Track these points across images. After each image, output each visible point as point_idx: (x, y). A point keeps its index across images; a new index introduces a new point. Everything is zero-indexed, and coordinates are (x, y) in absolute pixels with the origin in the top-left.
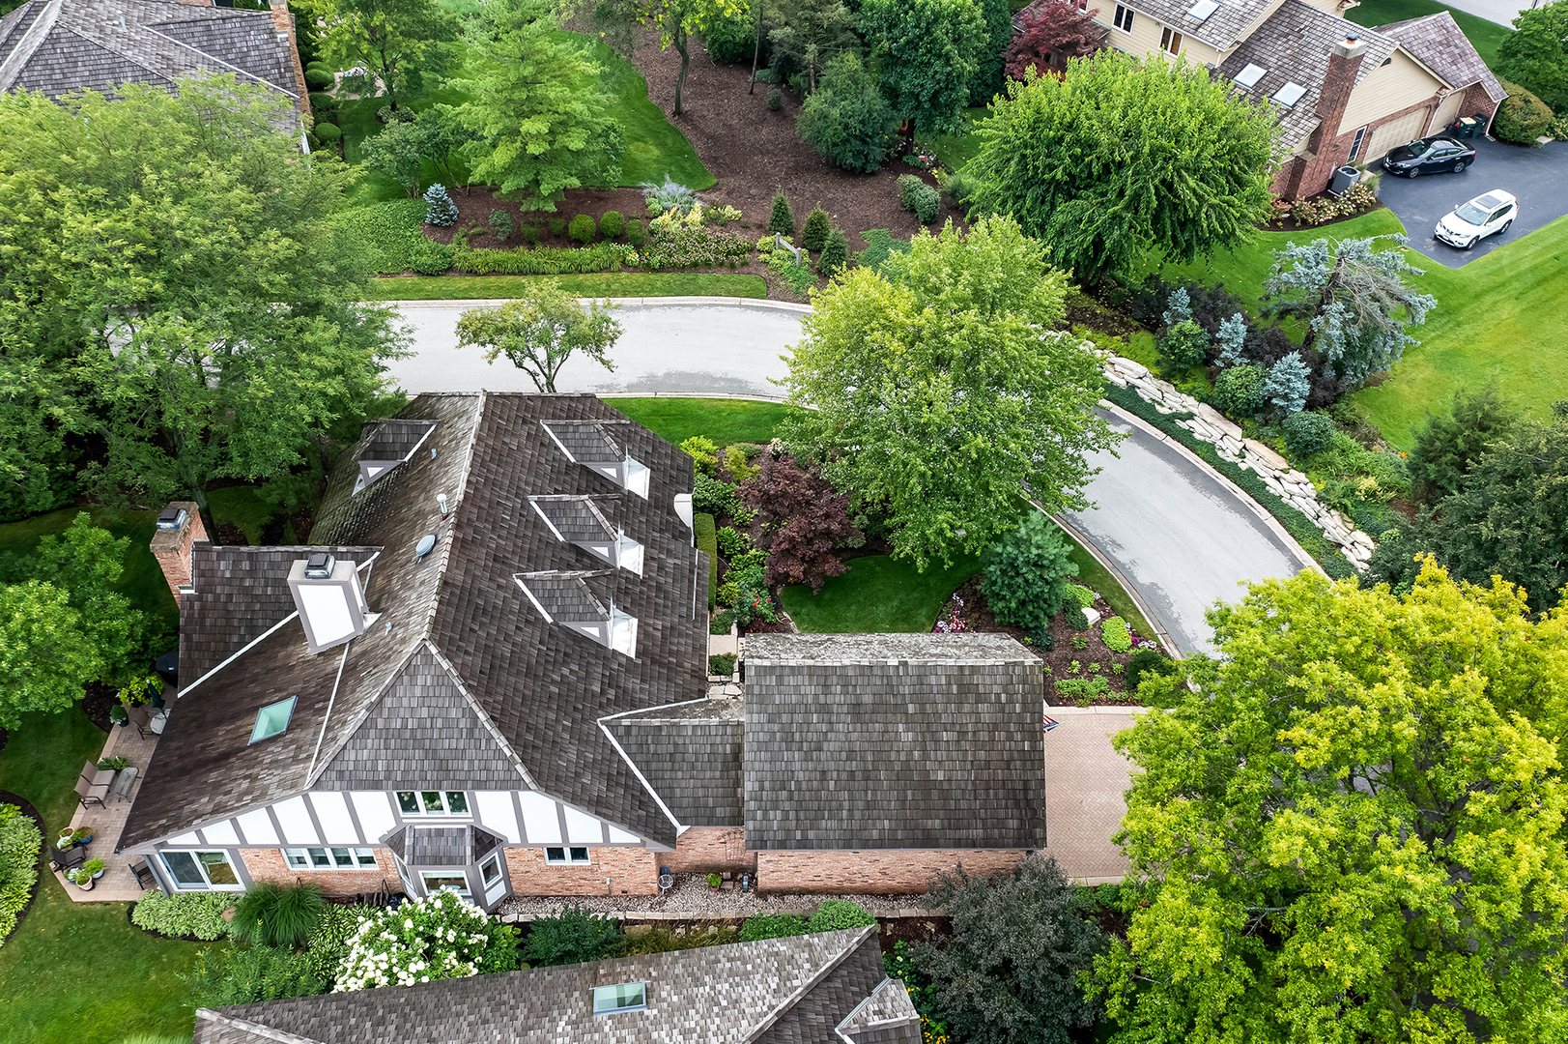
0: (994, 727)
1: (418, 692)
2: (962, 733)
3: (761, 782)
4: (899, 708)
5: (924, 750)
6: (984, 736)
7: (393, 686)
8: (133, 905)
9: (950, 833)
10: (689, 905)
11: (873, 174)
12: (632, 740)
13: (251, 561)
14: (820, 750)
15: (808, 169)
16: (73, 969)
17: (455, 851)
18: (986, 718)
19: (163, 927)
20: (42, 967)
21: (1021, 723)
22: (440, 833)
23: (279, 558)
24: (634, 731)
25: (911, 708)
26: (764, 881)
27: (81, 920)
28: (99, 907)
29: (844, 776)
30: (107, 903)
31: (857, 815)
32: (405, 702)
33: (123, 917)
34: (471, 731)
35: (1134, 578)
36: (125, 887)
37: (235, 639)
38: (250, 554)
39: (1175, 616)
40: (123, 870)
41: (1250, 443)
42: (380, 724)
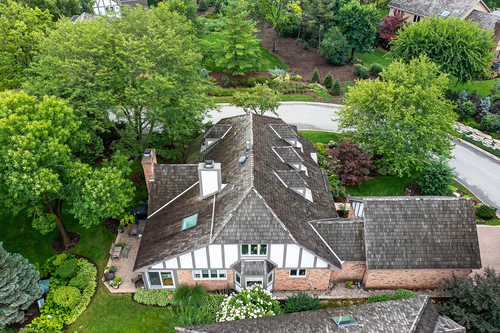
0: (458, 223)
1: (251, 207)
2: (446, 225)
3: (372, 244)
4: (421, 216)
5: (432, 231)
6: (454, 226)
7: (241, 205)
8: (133, 294)
9: (445, 263)
10: (339, 293)
11: (342, 65)
12: (321, 229)
13: (174, 169)
14: (393, 231)
15: (320, 65)
16: (113, 317)
17: (260, 269)
18: (454, 219)
19: (145, 302)
20: (101, 317)
21: (467, 221)
22: (254, 263)
23: (184, 168)
24: (322, 226)
25: (426, 216)
26: (368, 284)
27: (115, 299)
28: (121, 295)
29: (403, 241)
30: (124, 293)
31: (409, 256)
32: (246, 211)
33: (130, 298)
34: (271, 221)
35: (467, 184)
36: (130, 288)
37: (168, 197)
38: (174, 167)
39: (486, 195)
40: (128, 281)
41: (495, 140)
42: (237, 219)
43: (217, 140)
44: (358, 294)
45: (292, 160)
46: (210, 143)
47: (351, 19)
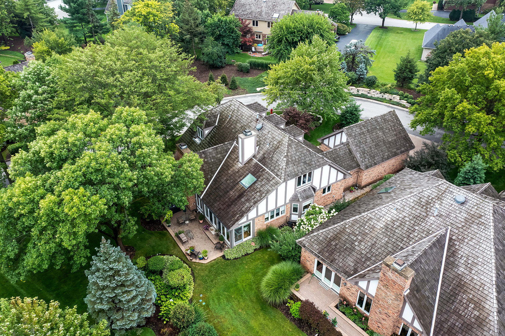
0: (394, 126)
1: (294, 149)
2: (389, 129)
3: (360, 153)
4: (376, 128)
5: (385, 135)
6: (393, 129)
7: (288, 150)
8: (224, 257)
9: (399, 151)
12: (328, 156)
13: (204, 154)
14: (367, 142)
15: (205, 71)
16: (222, 277)
17: (310, 194)
18: (392, 125)
19: (236, 256)
20: (212, 281)
21: (398, 124)
22: (305, 190)
23: (211, 151)
24: (328, 154)
25: (378, 127)
26: (363, 184)
27: (212, 266)
28: (213, 261)
29: (374, 146)
30: (215, 260)
31: (381, 154)
32: (292, 153)
33: (223, 260)
36: (216, 254)
37: (209, 177)
38: (203, 152)
40: (211, 251)
41: (359, 88)
42: (290, 160)
43: (211, 128)
44: (358, 193)
45: (280, 123)
46: (207, 132)
47: (220, 29)
